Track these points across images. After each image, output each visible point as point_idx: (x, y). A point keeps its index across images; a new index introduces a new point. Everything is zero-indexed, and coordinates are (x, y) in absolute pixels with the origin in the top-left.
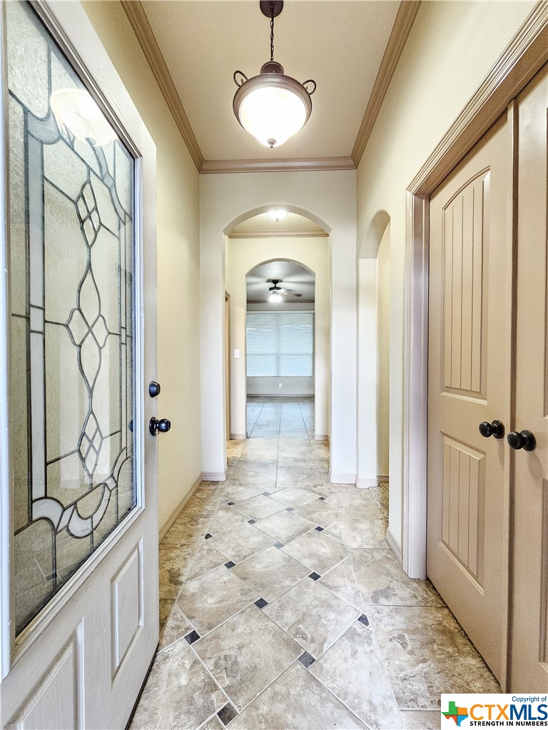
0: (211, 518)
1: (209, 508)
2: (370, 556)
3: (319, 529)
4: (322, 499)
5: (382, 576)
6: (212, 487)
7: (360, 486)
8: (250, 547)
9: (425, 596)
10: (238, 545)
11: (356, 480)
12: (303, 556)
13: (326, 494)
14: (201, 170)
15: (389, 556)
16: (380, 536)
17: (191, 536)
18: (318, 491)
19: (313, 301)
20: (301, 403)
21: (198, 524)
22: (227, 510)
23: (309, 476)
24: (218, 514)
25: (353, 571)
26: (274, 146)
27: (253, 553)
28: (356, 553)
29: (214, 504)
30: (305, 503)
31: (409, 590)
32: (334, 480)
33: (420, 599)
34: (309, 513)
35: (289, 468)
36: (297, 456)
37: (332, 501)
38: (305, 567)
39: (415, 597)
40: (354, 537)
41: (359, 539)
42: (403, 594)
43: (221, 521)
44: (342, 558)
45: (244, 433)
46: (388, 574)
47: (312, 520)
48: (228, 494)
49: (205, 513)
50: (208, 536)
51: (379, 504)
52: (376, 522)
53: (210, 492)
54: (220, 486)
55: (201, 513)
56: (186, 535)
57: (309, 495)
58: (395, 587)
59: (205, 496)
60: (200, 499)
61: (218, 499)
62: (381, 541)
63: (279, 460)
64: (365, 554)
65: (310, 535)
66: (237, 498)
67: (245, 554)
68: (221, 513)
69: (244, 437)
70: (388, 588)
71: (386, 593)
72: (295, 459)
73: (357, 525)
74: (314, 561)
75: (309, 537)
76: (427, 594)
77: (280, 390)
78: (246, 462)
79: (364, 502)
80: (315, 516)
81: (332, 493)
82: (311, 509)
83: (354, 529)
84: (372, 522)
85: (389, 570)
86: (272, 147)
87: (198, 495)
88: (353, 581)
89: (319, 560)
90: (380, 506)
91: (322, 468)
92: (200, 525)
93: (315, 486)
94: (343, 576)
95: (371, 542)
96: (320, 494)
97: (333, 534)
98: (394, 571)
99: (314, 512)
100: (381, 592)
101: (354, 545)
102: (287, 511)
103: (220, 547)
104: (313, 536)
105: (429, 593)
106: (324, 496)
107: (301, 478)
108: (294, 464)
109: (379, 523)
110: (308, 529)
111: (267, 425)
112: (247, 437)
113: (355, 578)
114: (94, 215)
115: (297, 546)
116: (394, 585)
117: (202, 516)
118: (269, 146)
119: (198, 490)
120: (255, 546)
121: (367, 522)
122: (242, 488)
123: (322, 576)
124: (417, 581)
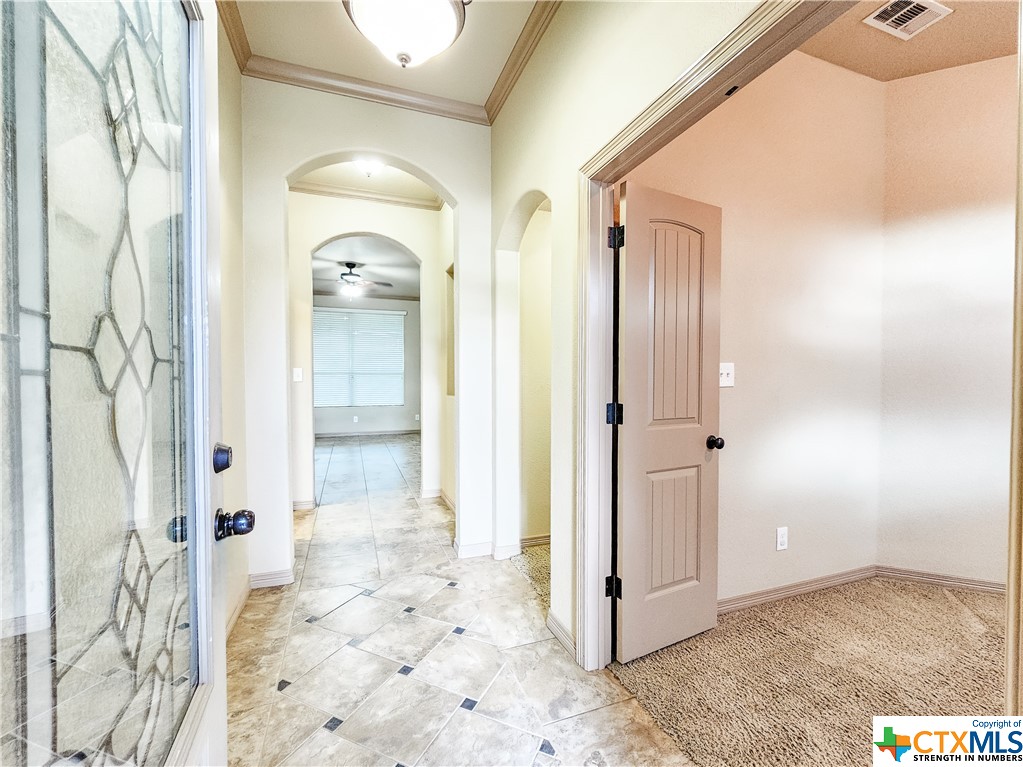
0: (282, 652)
1: (273, 633)
2: (534, 654)
3: (459, 631)
4: (452, 584)
5: (556, 678)
6: (272, 598)
7: (499, 556)
8: (361, 685)
9: (609, 690)
10: (340, 687)
11: (493, 550)
12: (446, 678)
13: (457, 576)
14: (243, 68)
15: (556, 648)
16: (539, 623)
17: (250, 692)
18: (445, 575)
19: (417, 299)
20: (390, 445)
21: (260, 668)
22: (306, 631)
23: (427, 553)
24: (292, 642)
25: (517, 681)
26: (407, 65)
27: (367, 694)
28: (516, 654)
29: (282, 627)
30: (430, 596)
31: (590, 688)
32: (463, 553)
33: (604, 695)
34: (439, 609)
35: (394, 546)
36: (403, 526)
37: (466, 585)
38: (453, 694)
39: (599, 695)
40: (508, 632)
41: (514, 633)
42: (584, 696)
43: (300, 653)
44: (499, 666)
45: (312, 499)
46: (561, 673)
47: (445, 619)
48: (304, 604)
49: (268, 646)
50: (283, 685)
51: (527, 577)
52: (530, 603)
53: (269, 607)
54: (286, 594)
55: (261, 647)
56: (239, 692)
57: (432, 582)
58: (574, 689)
59: (262, 616)
60: (254, 622)
61: (287, 616)
62: (542, 630)
63: (376, 535)
64: (528, 652)
65: (449, 643)
66: (319, 609)
67: (355, 699)
68: (297, 640)
69: (311, 506)
70: (566, 692)
71: (565, 700)
72: (401, 531)
73: (508, 613)
74: (463, 681)
75: (447, 646)
76: (610, 687)
77: (355, 426)
78: (324, 546)
79: (509, 579)
80: (449, 612)
81: (464, 573)
82: (439, 604)
83: (506, 620)
84: (524, 604)
85: (560, 668)
86: (404, 66)
87: (248, 615)
88: (520, 697)
89: (470, 678)
90: (530, 581)
91: (442, 538)
92: (264, 670)
93: (438, 568)
94: (507, 693)
95: (531, 634)
96: (448, 578)
97: (480, 635)
98: (567, 667)
99: (445, 606)
100: (560, 700)
101: (511, 643)
102: (407, 613)
103: (310, 697)
104: (453, 644)
105: (613, 686)
106: (455, 579)
107: (416, 559)
108: (400, 539)
109: (534, 604)
110: (443, 634)
111: (344, 482)
112: (317, 505)
113: (523, 691)
114: (133, 119)
115: (433, 664)
116: (572, 686)
117: (264, 652)
118: (400, 64)
119: (246, 607)
120: (369, 681)
121: (519, 606)
122: (326, 590)
123: (478, 701)
124: (596, 672)
